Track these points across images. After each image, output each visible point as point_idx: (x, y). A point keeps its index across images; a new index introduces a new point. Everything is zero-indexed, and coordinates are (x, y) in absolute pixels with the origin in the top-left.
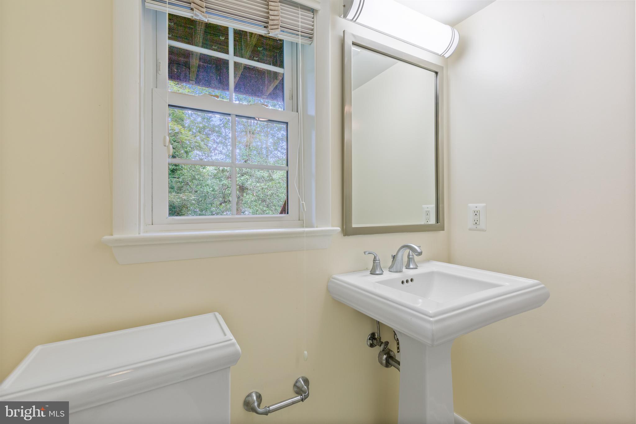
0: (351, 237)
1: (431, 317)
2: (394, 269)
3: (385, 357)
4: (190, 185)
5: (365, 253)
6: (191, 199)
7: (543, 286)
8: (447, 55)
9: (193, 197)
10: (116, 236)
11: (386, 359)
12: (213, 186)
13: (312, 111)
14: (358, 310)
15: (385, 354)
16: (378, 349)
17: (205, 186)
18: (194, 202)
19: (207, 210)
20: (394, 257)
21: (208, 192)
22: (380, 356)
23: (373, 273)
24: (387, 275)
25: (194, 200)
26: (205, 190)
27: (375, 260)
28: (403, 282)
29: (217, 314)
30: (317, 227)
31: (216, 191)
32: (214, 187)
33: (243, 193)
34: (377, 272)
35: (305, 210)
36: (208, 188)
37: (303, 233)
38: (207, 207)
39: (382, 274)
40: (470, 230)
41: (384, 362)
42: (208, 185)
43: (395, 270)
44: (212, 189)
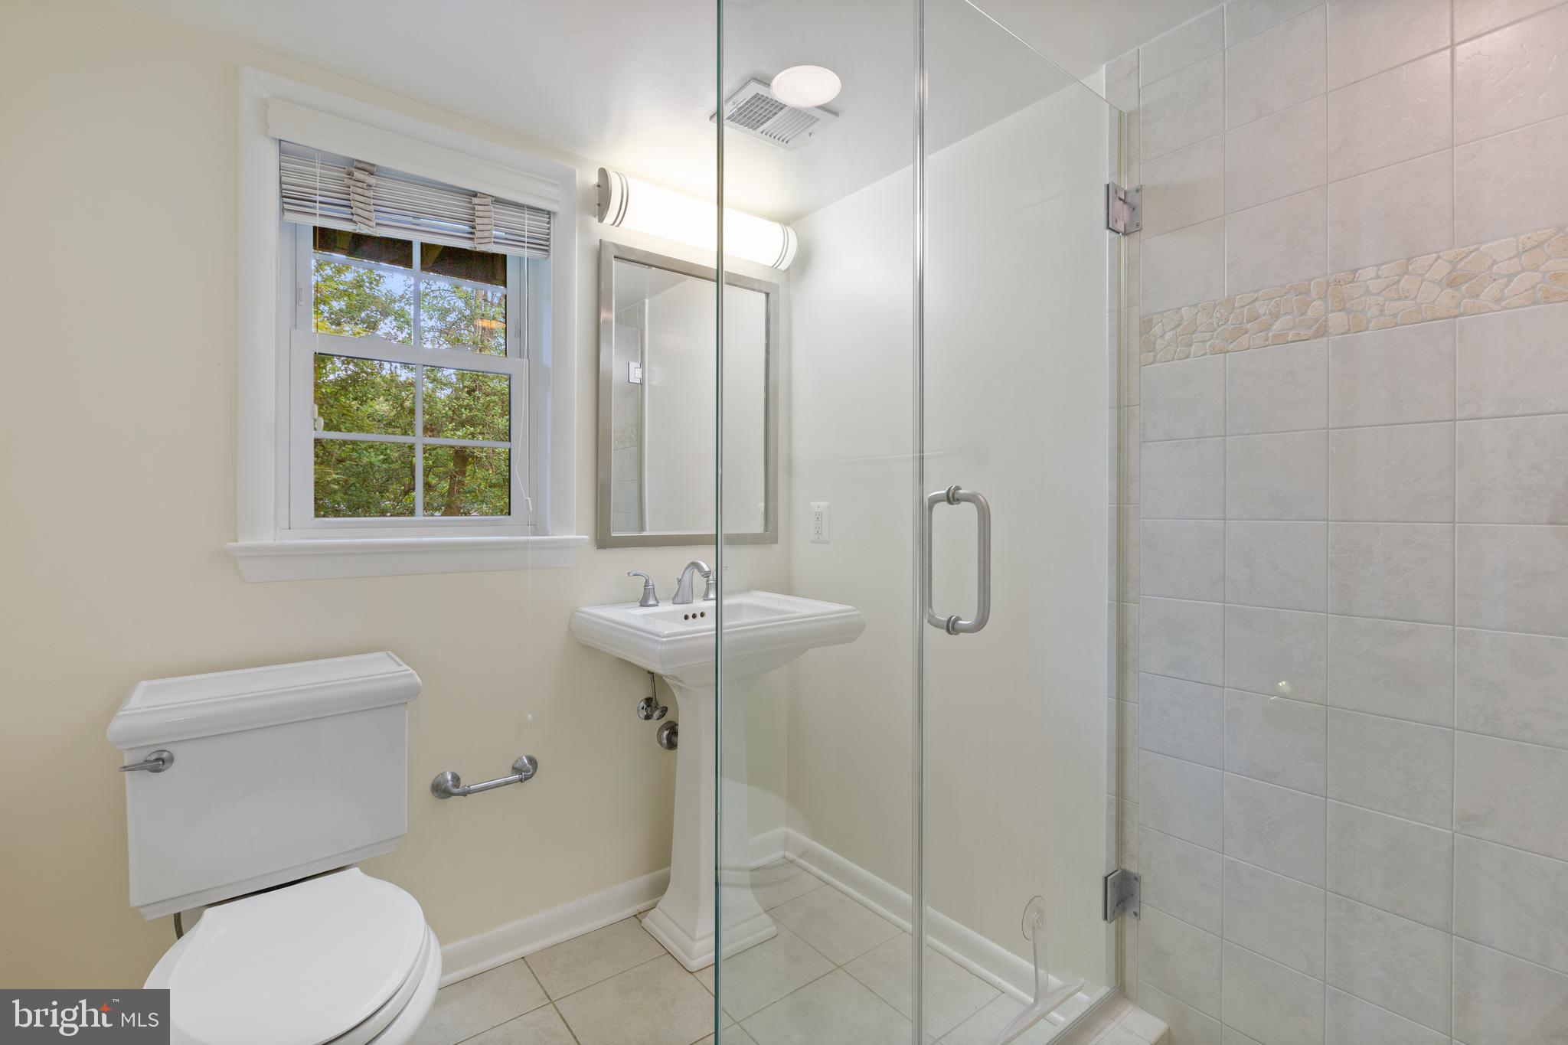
0: (608, 549)
1: (663, 637)
2: (679, 599)
3: (666, 733)
4: (324, 444)
5: (629, 574)
6: (329, 479)
7: (858, 612)
8: (783, 267)
9: (335, 476)
10: (243, 542)
11: (668, 735)
12: (386, 449)
13: (547, 359)
14: (623, 657)
15: (667, 730)
16: (656, 724)
17: (366, 449)
18: (336, 487)
19: (369, 508)
20: (679, 581)
21: (371, 465)
22: (660, 731)
23: (644, 603)
24: (666, 607)
25: (337, 481)
26: (365, 460)
27: (646, 585)
28: (686, 617)
29: (390, 652)
30: (553, 535)
31: (393, 462)
32: (388, 451)
33: (465, 466)
34: (650, 603)
35: (531, 509)
36: (373, 454)
37: (527, 542)
38: (371, 500)
39: (657, 605)
40: (813, 542)
41: (665, 741)
42: (371, 447)
43: (680, 601)
44: (382, 457)
